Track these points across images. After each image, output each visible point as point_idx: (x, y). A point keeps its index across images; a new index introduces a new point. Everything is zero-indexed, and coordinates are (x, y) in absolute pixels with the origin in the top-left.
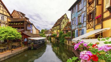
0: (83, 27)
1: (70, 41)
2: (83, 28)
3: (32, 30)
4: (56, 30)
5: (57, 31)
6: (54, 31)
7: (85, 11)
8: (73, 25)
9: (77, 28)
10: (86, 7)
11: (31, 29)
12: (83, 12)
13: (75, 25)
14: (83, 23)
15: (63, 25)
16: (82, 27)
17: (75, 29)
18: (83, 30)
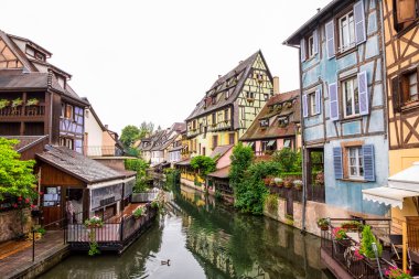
0: (368, 134)
1: (295, 205)
2: (368, 141)
3: (83, 137)
4: (210, 135)
5: (215, 138)
7: (374, 59)
8: (310, 116)
9: (338, 137)
10: (380, 39)
11: (79, 130)
12: (365, 61)
13: (325, 119)
14: (369, 116)
15: (247, 110)
16: (362, 134)
17: (326, 140)
18: (371, 149)
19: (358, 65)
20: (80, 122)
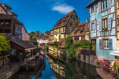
3: (21, 34)
4: (58, 35)
5: (60, 36)
6: (55, 36)
7: (113, 13)
8: (92, 30)
9: (101, 36)
10: (115, 8)
12: (110, 14)
13: (97, 31)
14: (111, 30)
16: (109, 36)
17: (97, 37)
18: (111, 40)
19: (108, 15)
20: (20, 30)
